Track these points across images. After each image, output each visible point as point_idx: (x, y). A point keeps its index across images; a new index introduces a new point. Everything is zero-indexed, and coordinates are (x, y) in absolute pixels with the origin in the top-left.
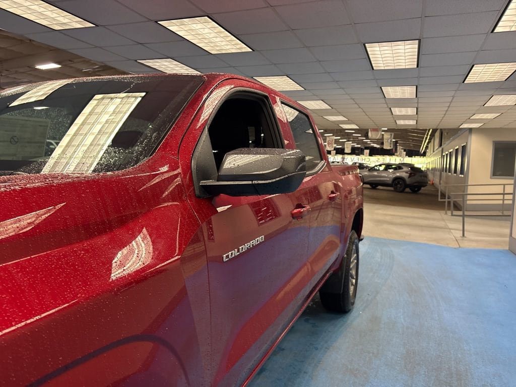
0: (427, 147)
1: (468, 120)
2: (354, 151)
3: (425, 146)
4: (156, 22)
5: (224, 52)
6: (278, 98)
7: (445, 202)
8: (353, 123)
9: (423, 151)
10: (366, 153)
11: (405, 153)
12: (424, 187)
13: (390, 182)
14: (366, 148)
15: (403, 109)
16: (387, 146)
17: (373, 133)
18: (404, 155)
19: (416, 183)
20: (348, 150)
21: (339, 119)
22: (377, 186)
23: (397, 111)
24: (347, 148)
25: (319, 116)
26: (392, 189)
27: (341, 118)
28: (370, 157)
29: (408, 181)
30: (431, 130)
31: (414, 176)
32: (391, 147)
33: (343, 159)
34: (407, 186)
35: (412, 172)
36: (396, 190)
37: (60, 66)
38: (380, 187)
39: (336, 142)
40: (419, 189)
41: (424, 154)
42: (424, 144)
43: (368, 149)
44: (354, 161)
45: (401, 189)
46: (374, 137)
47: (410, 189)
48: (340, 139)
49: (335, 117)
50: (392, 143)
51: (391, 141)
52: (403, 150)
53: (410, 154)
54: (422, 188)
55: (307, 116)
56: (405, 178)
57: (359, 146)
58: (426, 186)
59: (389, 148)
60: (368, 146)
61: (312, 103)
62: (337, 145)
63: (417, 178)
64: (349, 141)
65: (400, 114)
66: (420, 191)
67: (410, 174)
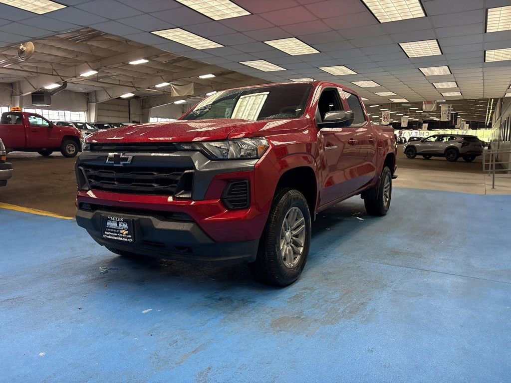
0: (491, 118)
1: (508, 90)
2: (411, 126)
3: (489, 117)
4: (262, 42)
5: (300, 54)
6: (341, 89)
7: (489, 165)
8: (403, 98)
9: (488, 123)
10: (425, 127)
11: (468, 125)
12: (478, 156)
13: (443, 152)
14: (425, 122)
15: (444, 84)
16: (444, 119)
17: (427, 105)
18: (467, 128)
19: (468, 152)
20: (404, 125)
21: (389, 95)
22: (431, 157)
23: (439, 85)
24: (403, 122)
25: (371, 92)
26: (444, 158)
27: (390, 94)
28: (429, 131)
29: (461, 150)
30: (493, 100)
31: (466, 145)
32: (448, 119)
33: (401, 134)
34: (459, 155)
35: (465, 141)
36: (449, 160)
37: (147, 61)
38: (433, 158)
39: (392, 116)
40: (473, 158)
41: (490, 126)
42: (488, 115)
43: (427, 123)
44: (412, 136)
45: (454, 158)
46: (428, 109)
47: (464, 158)
48: (396, 113)
49: (385, 93)
50: (450, 114)
51: (449, 113)
52: (465, 123)
53: (474, 126)
54: (477, 157)
55: (357, 96)
56: (458, 147)
57: (417, 120)
58: (481, 154)
59: (446, 120)
60: (427, 119)
61: (364, 83)
62: (394, 120)
63: (470, 147)
64: (406, 115)
65: (443, 87)
66: (474, 161)
67: (463, 144)
